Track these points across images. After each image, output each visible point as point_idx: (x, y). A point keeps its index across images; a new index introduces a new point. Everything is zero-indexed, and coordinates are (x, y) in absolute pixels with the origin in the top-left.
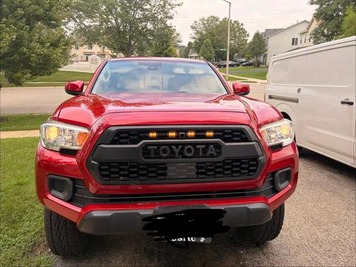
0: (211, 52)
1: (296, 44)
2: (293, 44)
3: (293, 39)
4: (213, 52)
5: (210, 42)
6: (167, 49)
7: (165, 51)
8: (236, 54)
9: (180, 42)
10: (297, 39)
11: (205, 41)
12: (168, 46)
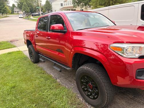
0: (28, 9)
1: (63, 6)
2: (61, 6)
3: (61, 4)
4: (29, 9)
5: (26, 4)
6: (3, 7)
7: (3, 8)
8: (37, 10)
9: (9, 4)
10: (62, 4)
11: (24, 4)
12: (4, 6)
